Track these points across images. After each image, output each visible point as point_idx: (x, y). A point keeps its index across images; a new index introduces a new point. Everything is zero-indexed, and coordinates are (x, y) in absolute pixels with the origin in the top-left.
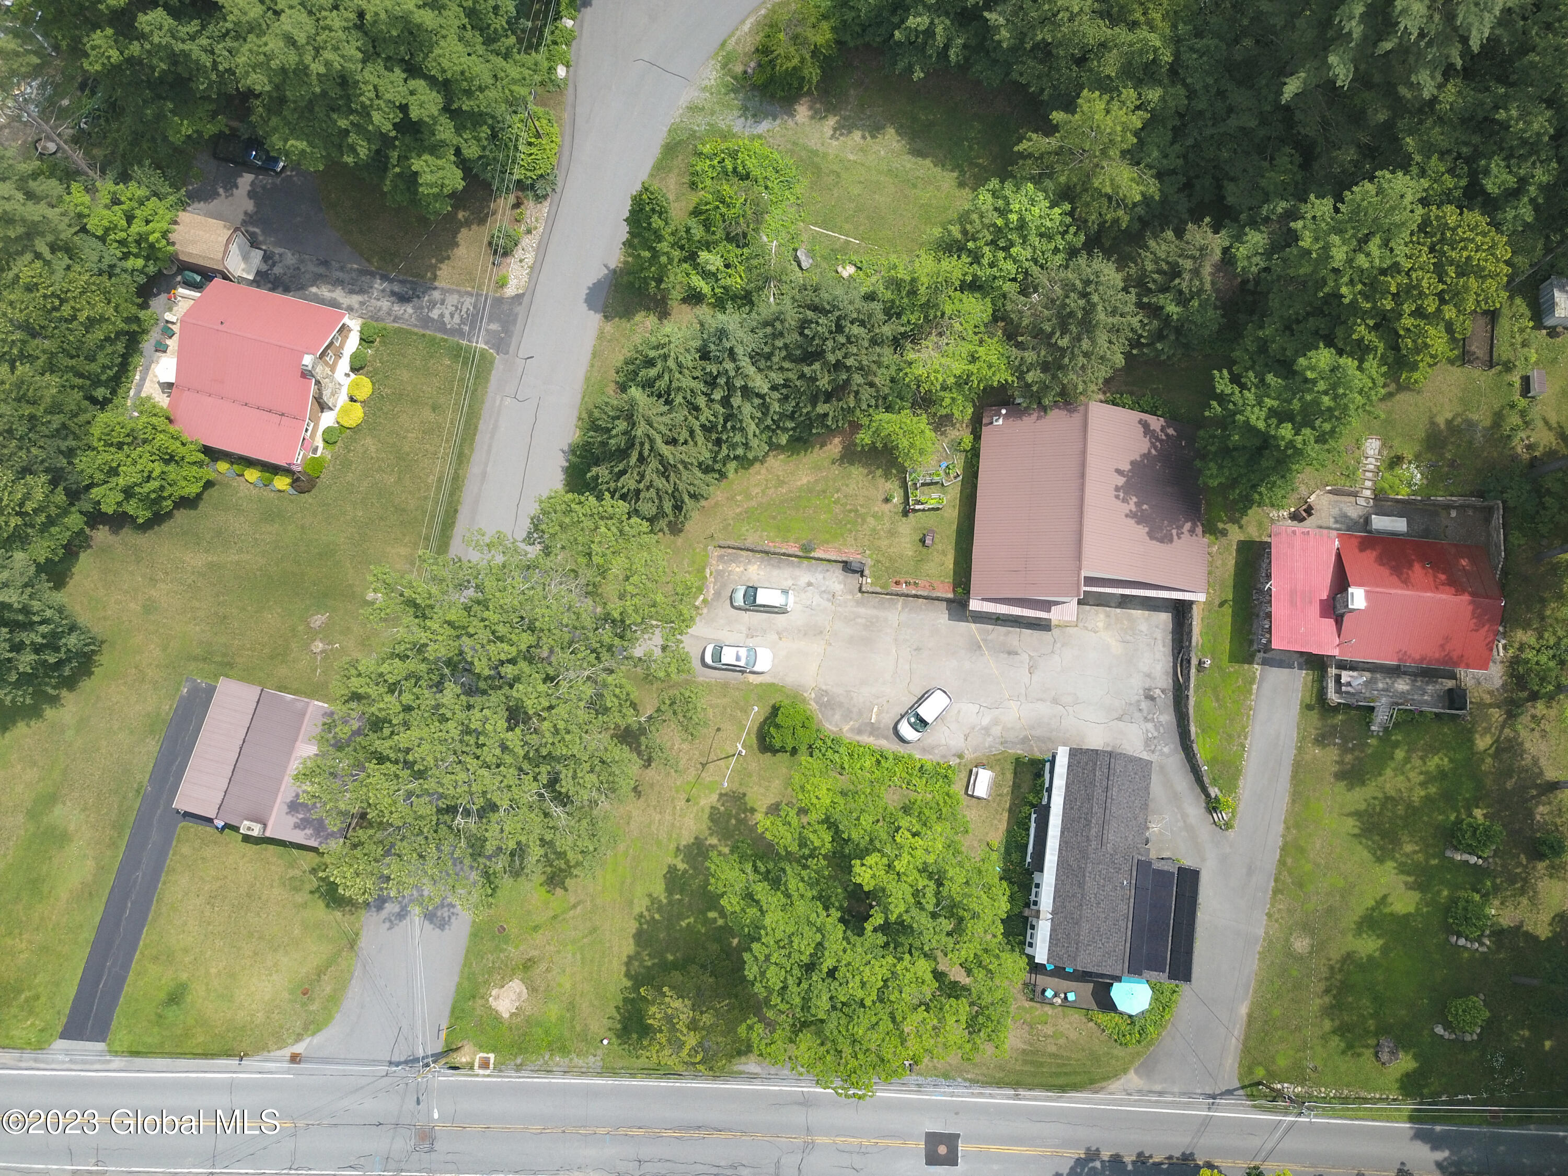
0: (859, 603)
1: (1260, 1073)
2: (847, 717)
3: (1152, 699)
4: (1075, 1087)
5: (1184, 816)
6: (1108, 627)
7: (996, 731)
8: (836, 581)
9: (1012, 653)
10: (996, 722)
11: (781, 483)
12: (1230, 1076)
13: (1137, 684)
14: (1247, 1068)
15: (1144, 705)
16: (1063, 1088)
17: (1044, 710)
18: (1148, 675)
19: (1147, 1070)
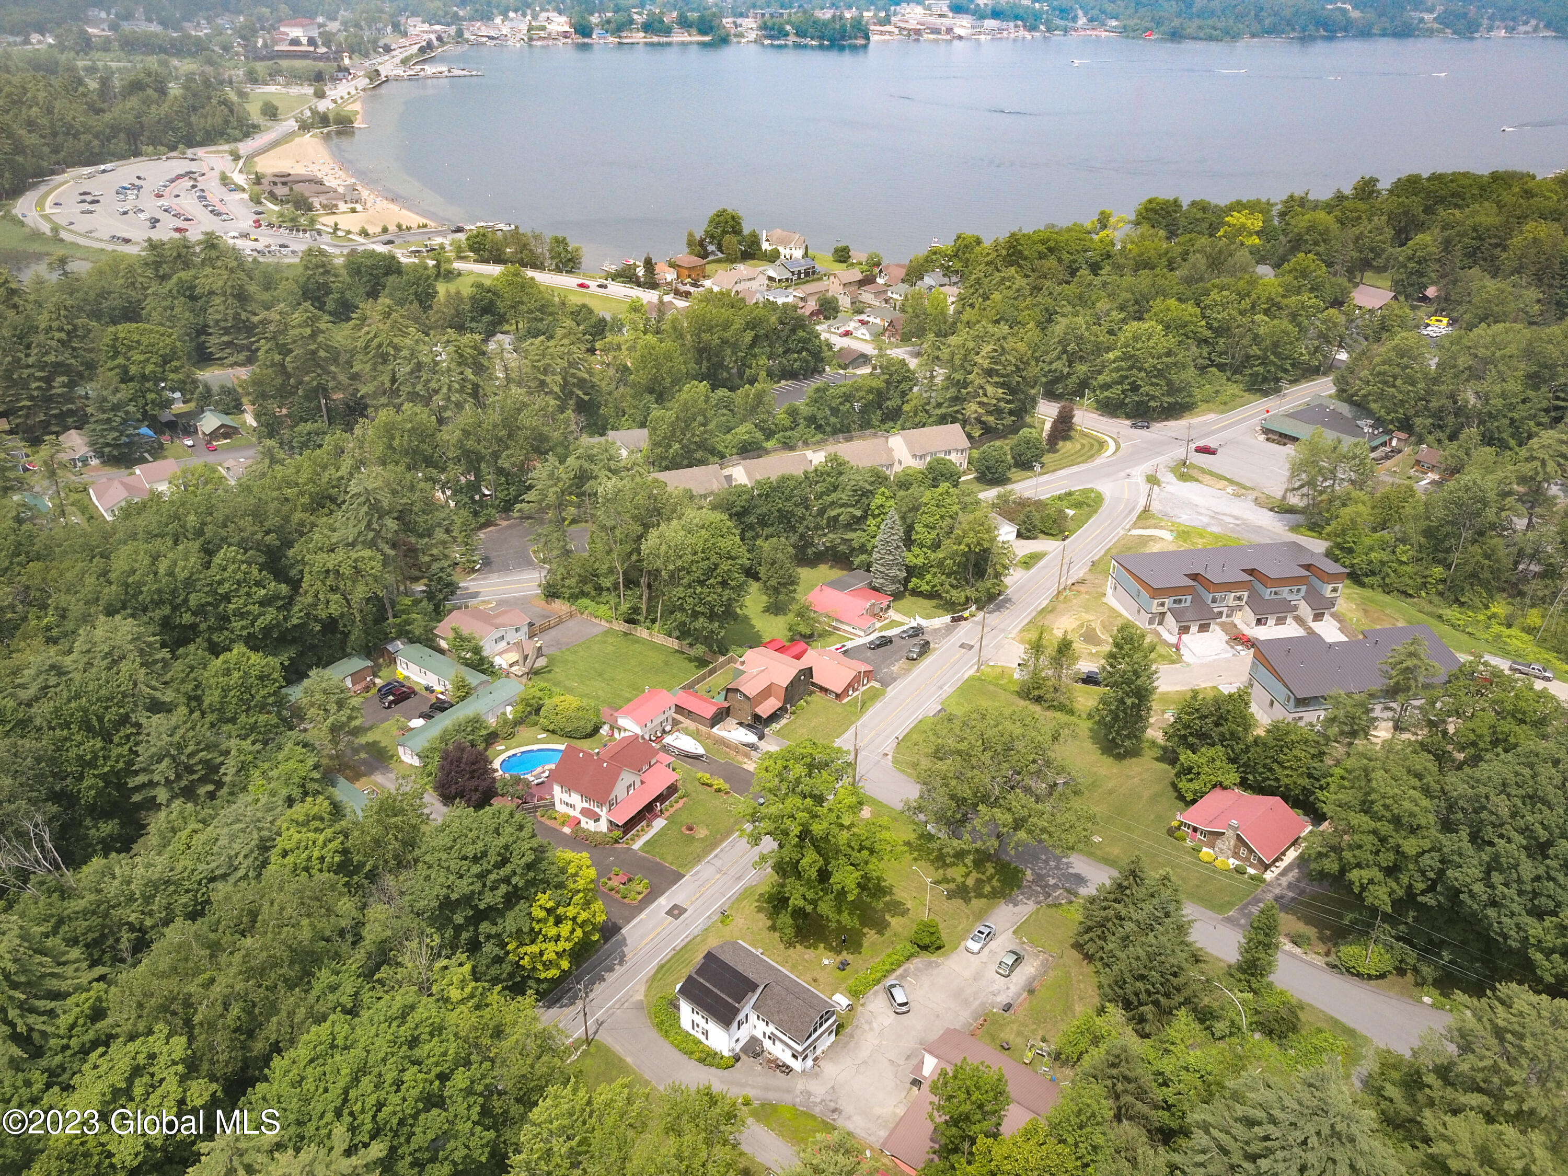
0: (983, 1004)
1: (593, 1049)
2: (917, 969)
3: (834, 1111)
4: (657, 972)
5: (753, 1087)
6: (895, 1114)
7: (866, 1027)
8: (1003, 999)
9: (908, 1058)
10: (871, 1029)
11: (1081, 999)
12: (603, 1037)
13: (848, 1107)
14: (600, 1046)
15: (832, 1105)
16: (662, 966)
17: (864, 1054)
18: (849, 1118)
19: (639, 1006)
